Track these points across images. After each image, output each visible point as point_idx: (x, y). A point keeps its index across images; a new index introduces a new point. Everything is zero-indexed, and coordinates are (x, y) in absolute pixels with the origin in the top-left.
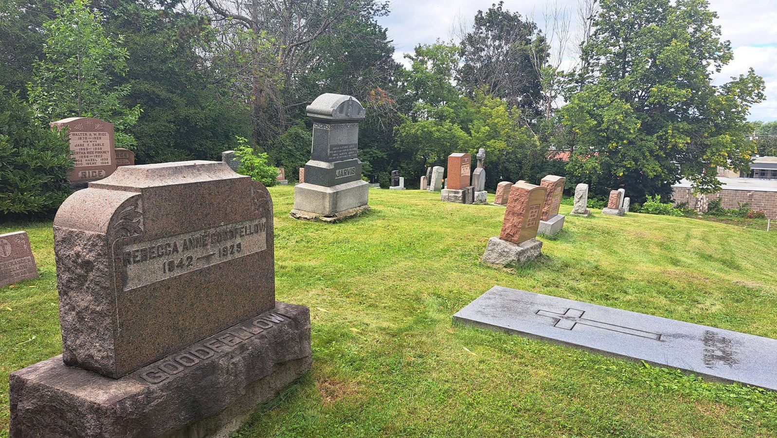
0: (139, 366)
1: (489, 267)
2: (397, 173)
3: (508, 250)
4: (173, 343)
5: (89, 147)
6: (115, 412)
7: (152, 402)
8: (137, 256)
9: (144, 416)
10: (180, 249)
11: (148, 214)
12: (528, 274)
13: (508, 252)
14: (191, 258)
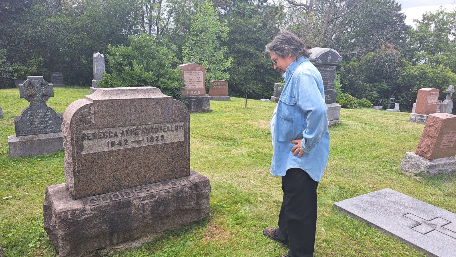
0: (90, 195)
1: (402, 174)
2: (393, 100)
3: (420, 163)
4: (113, 186)
5: (193, 79)
6: (61, 217)
7: (85, 215)
8: (90, 136)
9: (77, 222)
10: (119, 135)
11: (98, 114)
12: (435, 184)
13: (419, 165)
14: (127, 141)
